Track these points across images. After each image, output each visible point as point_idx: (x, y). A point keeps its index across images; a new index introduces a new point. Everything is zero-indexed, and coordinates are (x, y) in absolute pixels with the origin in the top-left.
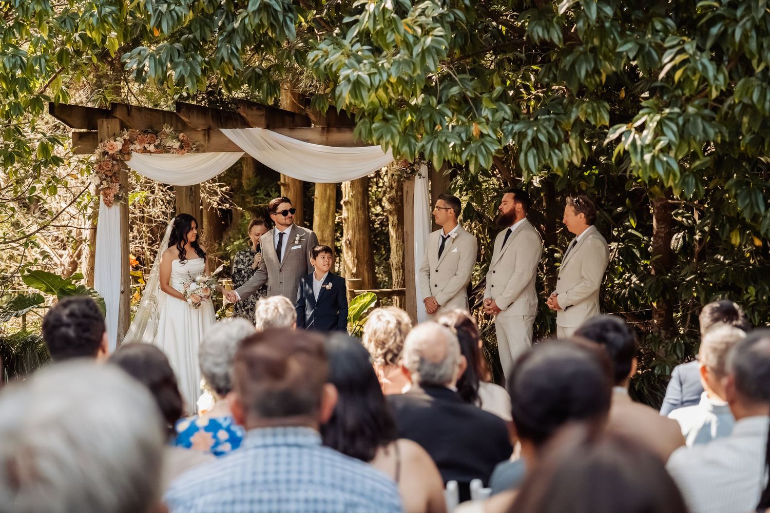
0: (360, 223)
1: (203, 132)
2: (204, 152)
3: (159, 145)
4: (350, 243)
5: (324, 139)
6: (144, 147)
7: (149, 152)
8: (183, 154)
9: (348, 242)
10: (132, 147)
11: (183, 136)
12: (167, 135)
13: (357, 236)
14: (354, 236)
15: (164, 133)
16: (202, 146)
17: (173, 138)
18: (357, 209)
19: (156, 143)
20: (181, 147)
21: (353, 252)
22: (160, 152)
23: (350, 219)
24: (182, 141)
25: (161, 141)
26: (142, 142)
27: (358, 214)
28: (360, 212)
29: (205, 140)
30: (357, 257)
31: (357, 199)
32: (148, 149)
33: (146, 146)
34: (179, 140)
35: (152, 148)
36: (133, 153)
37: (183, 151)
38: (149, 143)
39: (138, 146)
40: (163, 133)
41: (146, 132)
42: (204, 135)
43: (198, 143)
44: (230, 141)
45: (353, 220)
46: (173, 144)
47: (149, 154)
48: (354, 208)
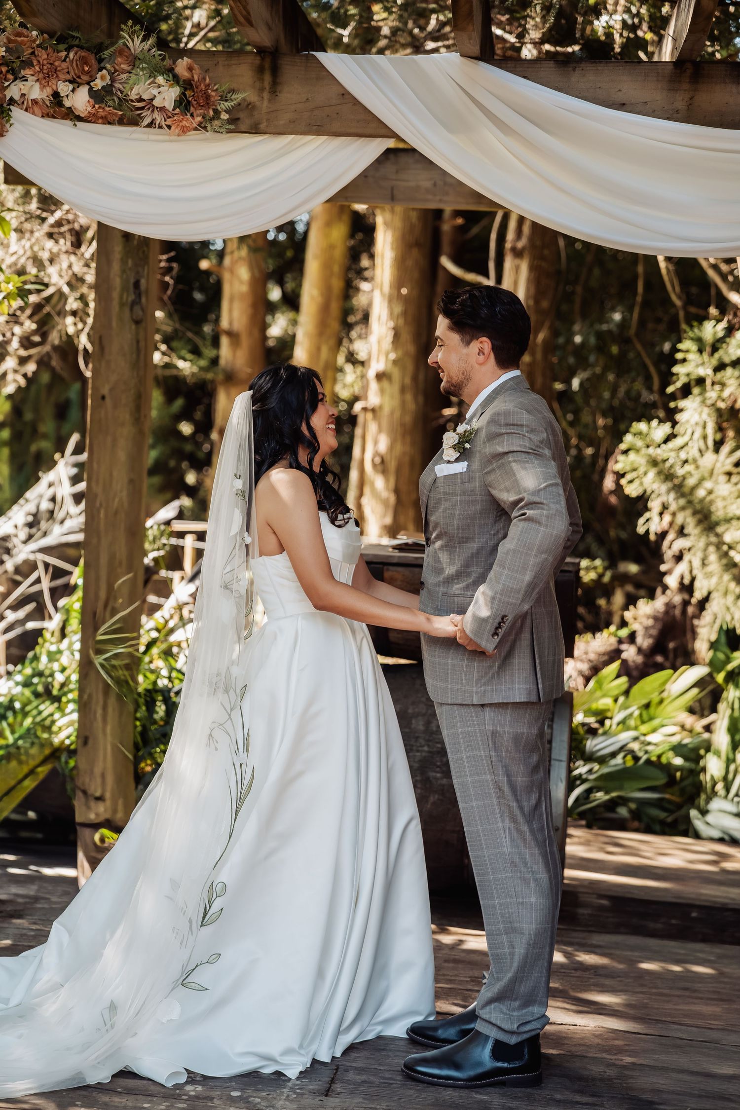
0: (408, 419)
1: (257, 60)
2: (255, 130)
3: (108, 90)
4: (383, 462)
5: (680, 102)
6: (56, 95)
7: (71, 115)
8: (184, 130)
9: (378, 460)
10: (14, 91)
11: (190, 69)
12: (134, 61)
13: (399, 448)
14: (391, 448)
15: (124, 51)
16: (249, 107)
17: (154, 71)
18: (403, 390)
19: (98, 84)
20: (183, 104)
21: (387, 480)
22: (107, 121)
23: (387, 410)
24: (187, 85)
25: (113, 80)
26: (48, 75)
27: (403, 403)
28: (409, 397)
29: (262, 90)
30: (397, 491)
31: (403, 369)
32: (67, 103)
33: (64, 88)
34: (176, 79)
35: (80, 100)
36: (17, 113)
37: (188, 121)
38: (75, 83)
39: (36, 91)
40: (121, 53)
41: (63, 39)
42: (260, 70)
43: (238, 97)
44: (345, 95)
45: (392, 413)
46: (155, 92)
47: (68, 122)
48: (396, 388)
